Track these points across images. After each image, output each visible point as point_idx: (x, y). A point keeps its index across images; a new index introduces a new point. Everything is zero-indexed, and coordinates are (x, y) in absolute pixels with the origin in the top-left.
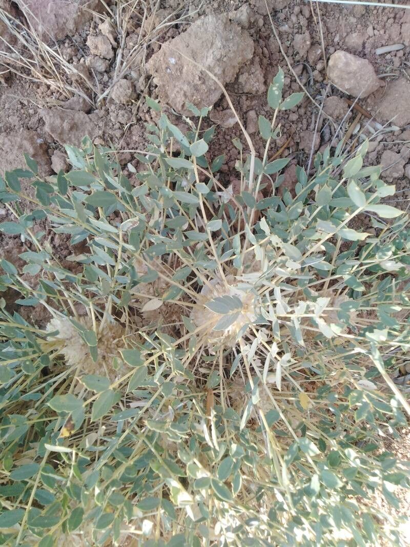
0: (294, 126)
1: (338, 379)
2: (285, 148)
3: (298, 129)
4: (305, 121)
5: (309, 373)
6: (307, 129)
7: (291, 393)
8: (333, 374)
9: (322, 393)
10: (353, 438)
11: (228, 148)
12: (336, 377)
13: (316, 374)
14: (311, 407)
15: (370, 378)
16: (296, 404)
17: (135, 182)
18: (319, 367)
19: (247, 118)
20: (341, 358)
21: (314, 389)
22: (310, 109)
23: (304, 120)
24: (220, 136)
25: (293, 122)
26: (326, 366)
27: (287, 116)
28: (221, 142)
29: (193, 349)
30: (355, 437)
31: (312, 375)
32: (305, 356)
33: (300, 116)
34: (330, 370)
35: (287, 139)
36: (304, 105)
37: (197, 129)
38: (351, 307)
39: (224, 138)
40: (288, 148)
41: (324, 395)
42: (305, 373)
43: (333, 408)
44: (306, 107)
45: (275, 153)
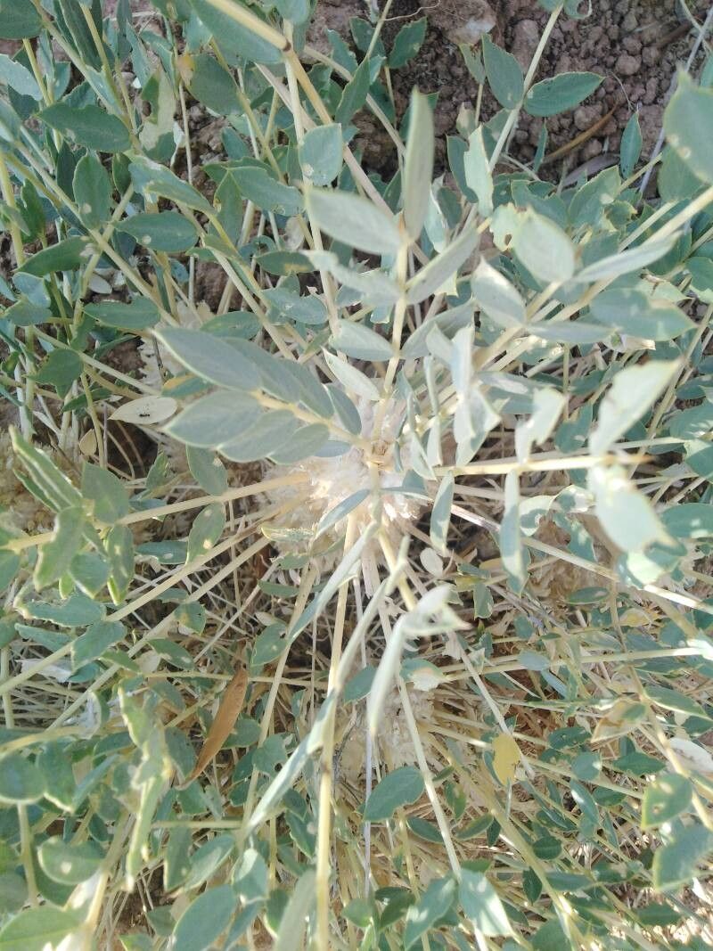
0: (625, 88)
1: (618, 725)
2: (594, 137)
3: (634, 98)
4: (653, 83)
5: (538, 686)
6: (655, 102)
7: (481, 725)
8: (604, 706)
9: (562, 744)
10: (615, 877)
11: (454, 99)
12: (613, 717)
13: (556, 695)
14: (520, 776)
15: (697, 735)
16: (486, 757)
17: (211, 138)
18: (564, 674)
19: (513, 39)
20: (637, 661)
21: (543, 726)
22: (671, 56)
23: (653, 79)
24: (439, 65)
25: (625, 77)
26: (585, 676)
27: (612, 60)
28: (440, 82)
29: (207, 544)
30: (623, 875)
31: (546, 693)
32: (534, 638)
33: (645, 68)
34: (595, 695)
35: (603, 114)
36: (659, 43)
37: (379, 14)
38: (696, 523)
39: (449, 72)
40: (602, 140)
41: (565, 750)
42: (529, 684)
43: (581, 794)
44: (663, 49)
45: (566, 142)
